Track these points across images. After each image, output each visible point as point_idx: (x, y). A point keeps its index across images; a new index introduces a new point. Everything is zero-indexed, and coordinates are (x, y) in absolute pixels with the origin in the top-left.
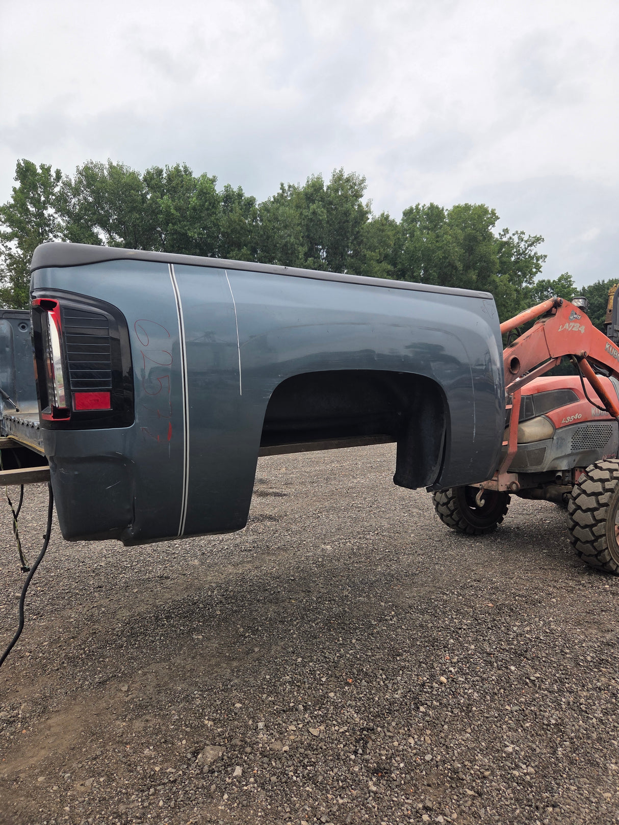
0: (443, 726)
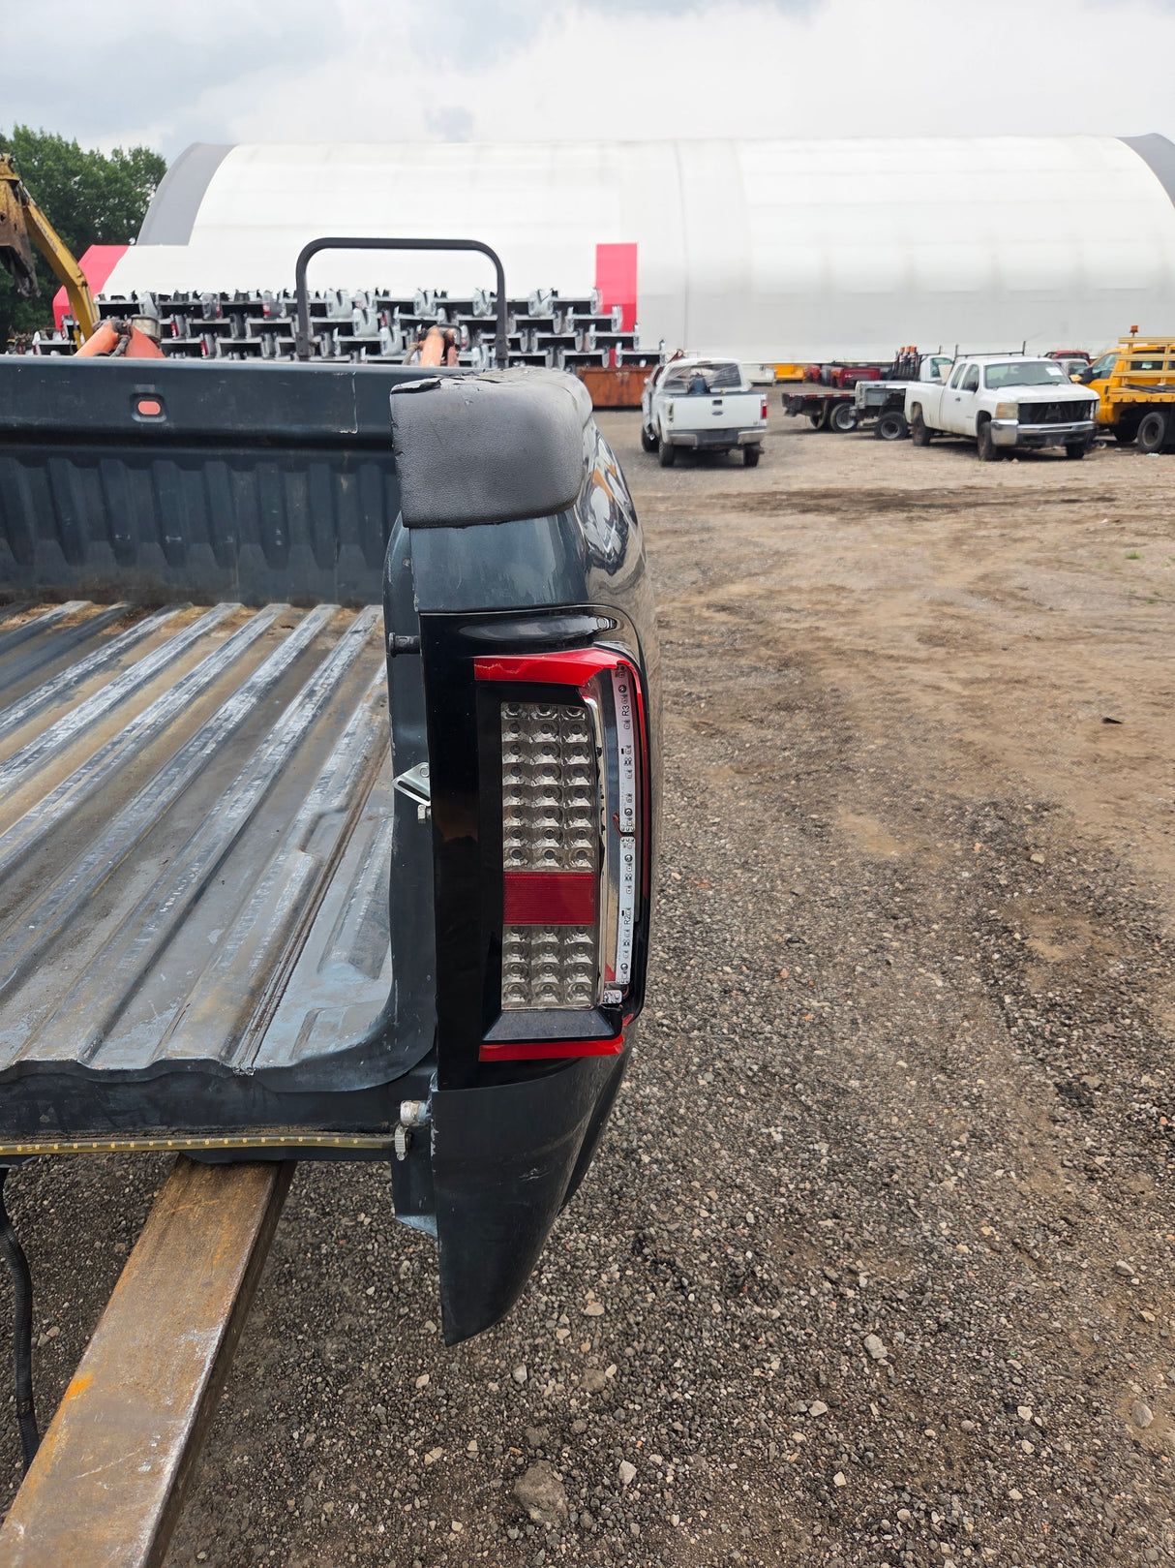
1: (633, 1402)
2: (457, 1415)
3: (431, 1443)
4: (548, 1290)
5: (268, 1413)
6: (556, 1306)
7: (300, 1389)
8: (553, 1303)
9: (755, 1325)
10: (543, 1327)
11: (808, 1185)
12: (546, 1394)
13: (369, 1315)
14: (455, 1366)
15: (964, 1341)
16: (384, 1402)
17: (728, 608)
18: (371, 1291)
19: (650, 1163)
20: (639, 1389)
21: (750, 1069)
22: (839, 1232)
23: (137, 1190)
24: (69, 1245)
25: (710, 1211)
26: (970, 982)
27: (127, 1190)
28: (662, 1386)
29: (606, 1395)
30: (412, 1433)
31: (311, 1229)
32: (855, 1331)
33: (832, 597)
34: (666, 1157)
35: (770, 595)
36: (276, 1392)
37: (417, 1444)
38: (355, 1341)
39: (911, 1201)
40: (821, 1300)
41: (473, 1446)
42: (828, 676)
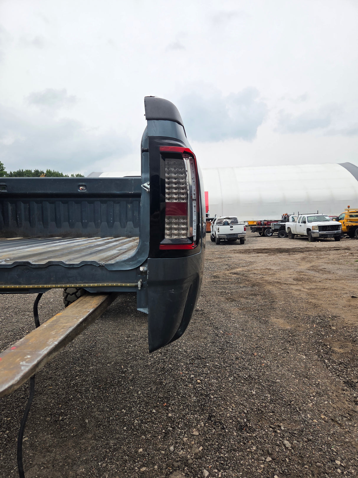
0: (227, 398)
1: (208, 457)
2: (151, 459)
3: (143, 466)
4: (181, 428)
5: (91, 458)
6: (183, 432)
7: (102, 452)
8: (182, 432)
9: (247, 438)
10: (179, 437)
11: (264, 404)
12: (180, 454)
13: (124, 434)
14: (151, 447)
15: (316, 444)
16: (128, 455)
17: (236, 273)
18: (125, 428)
19: (214, 398)
20: (210, 453)
21: (245, 376)
22: (274, 416)
23: (55, 405)
24: (33, 418)
25: (232, 410)
26: (314, 357)
27: (52, 405)
28: (217, 453)
29: (199, 454)
30: (137, 464)
31: (107, 413)
32: (280, 440)
33: (267, 271)
34: (219, 396)
35: (249, 271)
36: (94, 453)
37: (138, 466)
38: (119, 441)
39: (298, 409)
40: (269, 432)
41: (156, 467)
42: (267, 288)
